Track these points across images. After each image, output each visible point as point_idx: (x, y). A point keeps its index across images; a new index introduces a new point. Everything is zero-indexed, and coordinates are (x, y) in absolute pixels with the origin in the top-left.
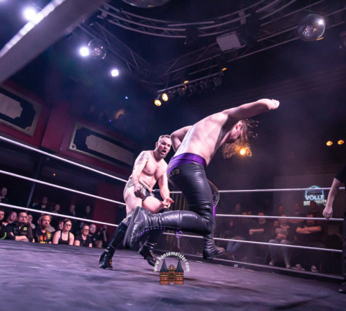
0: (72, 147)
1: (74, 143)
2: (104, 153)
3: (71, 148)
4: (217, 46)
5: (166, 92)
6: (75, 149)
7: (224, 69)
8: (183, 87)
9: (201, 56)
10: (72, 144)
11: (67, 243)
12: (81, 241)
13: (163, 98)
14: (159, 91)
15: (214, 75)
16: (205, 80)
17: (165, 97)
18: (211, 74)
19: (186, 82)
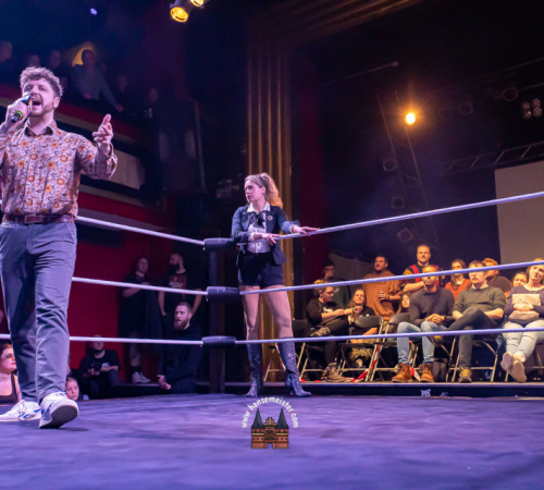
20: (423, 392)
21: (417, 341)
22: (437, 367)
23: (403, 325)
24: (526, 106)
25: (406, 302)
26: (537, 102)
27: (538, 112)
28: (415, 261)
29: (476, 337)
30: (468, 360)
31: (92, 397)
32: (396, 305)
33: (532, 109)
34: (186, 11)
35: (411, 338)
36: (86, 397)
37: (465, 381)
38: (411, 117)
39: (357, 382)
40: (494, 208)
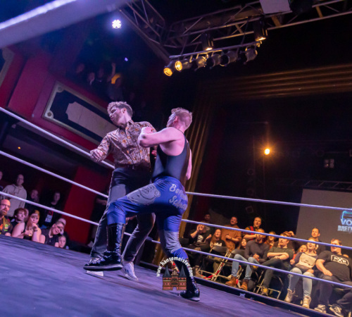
0: (48, 114)
1: (51, 109)
2: (88, 128)
3: (46, 115)
4: (259, 5)
5: (181, 59)
6: (51, 117)
7: (263, 39)
8: (205, 55)
9: (232, 17)
10: (48, 110)
11: (30, 238)
12: (47, 237)
13: (176, 67)
14: (171, 57)
15: (247, 44)
16: (235, 50)
17: (179, 66)
18: (244, 43)
19: (208, 49)
20: (241, 295)
21: (243, 266)
22: (251, 283)
23: (237, 256)
24: (327, 161)
25: (244, 243)
26: (332, 161)
27: (332, 165)
28: (252, 224)
29: (275, 272)
30: (268, 284)
31: (70, 249)
32: (237, 244)
33: (329, 164)
34: (172, 71)
35: (240, 264)
36: (67, 247)
37: (265, 295)
38: (267, 151)
39: (207, 279)
40: (298, 208)
